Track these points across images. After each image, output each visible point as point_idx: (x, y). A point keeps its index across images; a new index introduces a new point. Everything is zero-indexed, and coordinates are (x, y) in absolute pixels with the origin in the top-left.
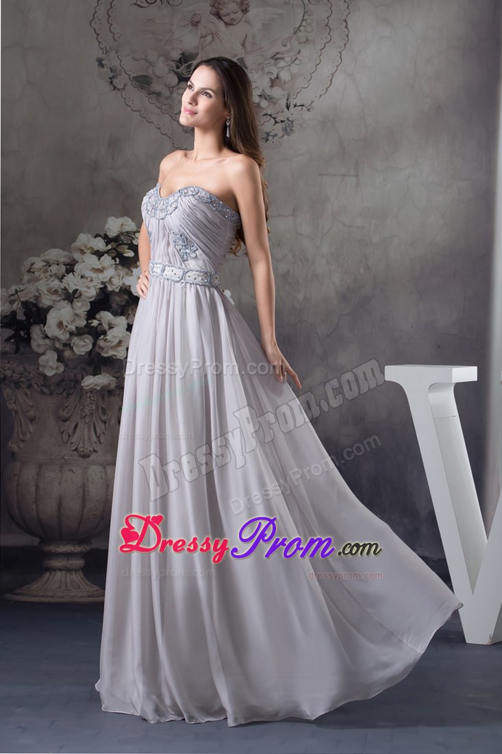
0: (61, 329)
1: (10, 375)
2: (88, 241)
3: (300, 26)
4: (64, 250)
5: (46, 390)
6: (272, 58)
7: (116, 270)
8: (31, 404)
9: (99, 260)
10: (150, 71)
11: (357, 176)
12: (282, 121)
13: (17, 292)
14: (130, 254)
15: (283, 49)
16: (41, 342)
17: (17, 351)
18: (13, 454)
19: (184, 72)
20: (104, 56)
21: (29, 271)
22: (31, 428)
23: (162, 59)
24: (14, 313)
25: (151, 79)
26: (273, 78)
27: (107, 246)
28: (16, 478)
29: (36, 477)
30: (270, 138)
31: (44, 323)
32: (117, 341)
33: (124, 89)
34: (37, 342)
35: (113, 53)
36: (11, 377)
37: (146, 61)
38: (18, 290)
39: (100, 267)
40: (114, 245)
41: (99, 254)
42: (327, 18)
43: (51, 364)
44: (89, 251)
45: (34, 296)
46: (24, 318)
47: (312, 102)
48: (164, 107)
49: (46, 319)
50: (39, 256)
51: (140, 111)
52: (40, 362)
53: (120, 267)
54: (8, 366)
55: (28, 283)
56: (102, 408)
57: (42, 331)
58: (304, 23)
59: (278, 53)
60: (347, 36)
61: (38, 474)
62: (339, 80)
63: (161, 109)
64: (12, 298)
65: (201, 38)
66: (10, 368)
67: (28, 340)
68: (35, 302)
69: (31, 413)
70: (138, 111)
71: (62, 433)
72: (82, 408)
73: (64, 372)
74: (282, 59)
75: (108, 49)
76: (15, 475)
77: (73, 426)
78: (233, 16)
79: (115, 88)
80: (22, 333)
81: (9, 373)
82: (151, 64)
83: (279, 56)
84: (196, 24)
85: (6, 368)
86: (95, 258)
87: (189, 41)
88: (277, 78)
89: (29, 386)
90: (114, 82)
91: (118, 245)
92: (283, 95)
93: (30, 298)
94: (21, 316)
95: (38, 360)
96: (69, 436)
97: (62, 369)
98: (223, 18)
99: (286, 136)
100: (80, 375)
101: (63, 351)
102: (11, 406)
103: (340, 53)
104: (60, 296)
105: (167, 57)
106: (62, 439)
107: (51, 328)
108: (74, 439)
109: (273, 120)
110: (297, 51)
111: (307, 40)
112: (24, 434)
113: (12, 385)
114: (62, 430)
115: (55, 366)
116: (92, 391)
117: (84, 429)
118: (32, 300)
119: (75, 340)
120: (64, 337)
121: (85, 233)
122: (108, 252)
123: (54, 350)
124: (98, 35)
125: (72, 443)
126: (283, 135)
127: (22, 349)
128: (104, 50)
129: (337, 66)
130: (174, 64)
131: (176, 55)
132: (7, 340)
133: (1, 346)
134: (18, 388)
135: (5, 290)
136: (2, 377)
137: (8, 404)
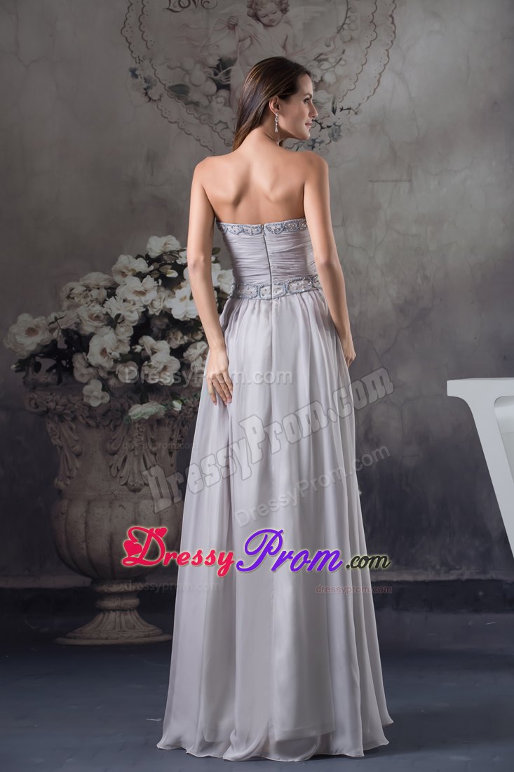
0: (105, 357)
1: (53, 408)
2: (130, 262)
3: (344, 24)
4: (104, 273)
5: (91, 422)
6: (315, 59)
7: (158, 292)
8: (76, 438)
9: (141, 282)
10: (187, 80)
11: (410, 181)
12: (328, 127)
13: (56, 319)
14: (174, 274)
15: (326, 49)
16: (85, 371)
17: (60, 381)
18: (60, 491)
19: (223, 79)
20: (137, 66)
21: (68, 297)
22: (78, 464)
23: (198, 66)
24: (54, 342)
25: (189, 88)
26: (317, 81)
27: (149, 266)
28: (64, 516)
29: (84, 515)
30: (317, 145)
31: (87, 352)
32: (162, 367)
33: (160, 100)
34: (81, 372)
35: (146, 63)
36: (55, 409)
37: (181, 68)
38: (58, 317)
39: (142, 289)
40: (157, 265)
41: (141, 276)
42: (372, 14)
43: (95, 393)
44: (131, 273)
45: (75, 323)
46: (65, 347)
47: (360, 105)
48: (203, 117)
49: (88, 346)
50: (78, 281)
51: (178, 123)
52: (84, 392)
53: (162, 289)
54: (50, 398)
55: (68, 309)
56: (152, 439)
57: (84, 359)
58: (347, 21)
59: (321, 54)
60: (394, 32)
61: (87, 512)
62: (387, 80)
63: (200, 119)
64: (52, 326)
65: (239, 41)
66: (53, 400)
67: (70, 369)
68: (76, 329)
69: (77, 448)
70: (176, 122)
71: (111, 467)
72: (130, 439)
73: (110, 402)
74: (326, 60)
75: (141, 58)
76: (62, 514)
77: (122, 459)
78: (272, 17)
79: (150, 99)
80: (64, 363)
81: (52, 405)
82: (187, 72)
83: (322, 57)
84: (233, 27)
85: (48, 400)
86: (137, 280)
87: (225, 45)
88: (322, 80)
89: (74, 419)
90: (149, 93)
91: (161, 266)
92: (328, 98)
93: (71, 326)
94: (62, 345)
95: (82, 390)
96: (118, 470)
97: (107, 398)
98: (262, 19)
99: (333, 142)
100: (127, 404)
101: (108, 379)
102: (56, 441)
103: (387, 50)
104: (103, 322)
105: (203, 63)
106: (111, 474)
107: (94, 356)
108: (123, 473)
109: (319, 126)
110: (342, 51)
111: (352, 39)
112: (70, 470)
113: (56, 418)
114: (110, 464)
115: (100, 396)
116: (140, 421)
117: (133, 462)
118: (73, 327)
119: (120, 367)
120: (108, 364)
121: (125, 254)
122: (150, 273)
123: (99, 379)
124: (130, 43)
125: (121, 477)
126: (330, 142)
127: (64, 379)
128: (137, 59)
129: (385, 65)
130: (211, 72)
131: (213, 62)
132: (49, 371)
133: (43, 377)
134: (62, 422)
135: (43, 318)
136: (45, 409)
137: (52, 440)
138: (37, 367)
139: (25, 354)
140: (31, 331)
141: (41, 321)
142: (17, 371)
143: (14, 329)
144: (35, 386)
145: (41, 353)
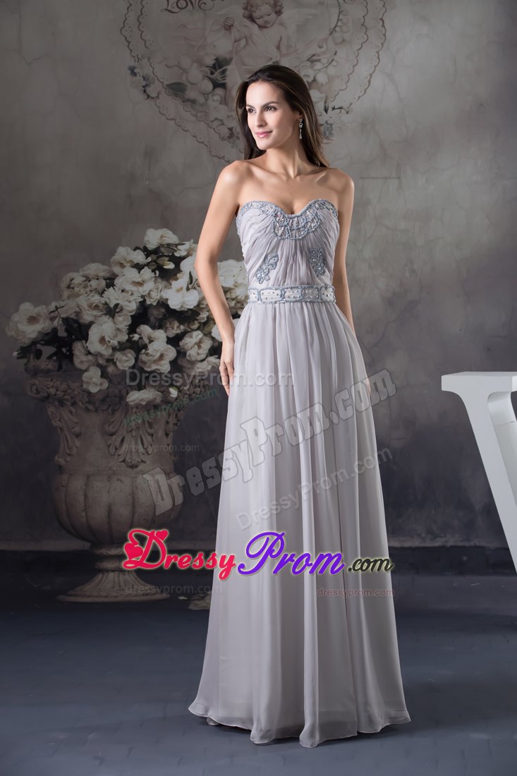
0: (103, 345)
1: (53, 393)
2: (128, 254)
3: (336, 26)
4: (103, 264)
5: (90, 407)
6: (308, 60)
7: (155, 283)
8: (76, 420)
9: (139, 273)
10: (184, 78)
11: (399, 178)
13: (57, 308)
14: (171, 266)
15: (319, 51)
16: (84, 358)
17: (60, 368)
18: (60, 467)
19: (219, 78)
20: (136, 64)
21: (69, 287)
22: (78, 443)
23: (195, 65)
24: (55, 330)
25: (185, 85)
26: (310, 81)
27: (147, 258)
28: (64, 489)
29: (84, 487)
31: (86, 339)
32: (159, 355)
33: (158, 97)
34: (80, 358)
35: (145, 61)
36: (55, 395)
37: (179, 67)
38: (58, 306)
39: (140, 280)
40: (154, 257)
41: (139, 267)
42: (363, 17)
43: (94, 380)
44: (129, 264)
45: (75, 312)
46: (65, 335)
47: (351, 104)
48: (199, 115)
49: (88, 334)
50: (78, 271)
51: (176, 120)
52: (83, 379)
53: (160, 280)
54: (51, 384)
55: (69, 299)
56: (149, 422)
57: (84, 347)
58: (339, 24)
59: (314, 55)
60: (384, 35)
61: (87, 484)
62: (378, 81)
63: (197, 117)
64: (53, 314)
65: (235, 42)
66: (53, 386)
67: (70, 357)
68: (75, 318)
69: (77, 429)
70: (172, 119)
71: (109, 446)
73: (108, 388)
74: (319, 60)
75: (140, 57)
76: (62, 486)
77: (120, 440)
78: (266, 18)
79: (148, 96)
80: (64, 350)
81: (52, 391)
82: (185, 71)
83: (315, 58)
84: (229, 28)
85: (49, 386)
86: (135, 271)
87: (222, 45)
88: (314, 80)
89: (74, 404)
90: (147, 91)
91: (158, 258)
92: (320, 98)
93: (71, 314)
94: (62, 333)
95: (82, 377)
96: (116, 449)
97: (106, 385)
98: (256, 21)
100: (125, 391)
101: (106, 367)
102: (56, 423)
103: (378, 52)
104: (101, 311)
105: (200, 63)
106: (109, 452)
107: (94, 344)
108: (121, 451)
110: (334, 53)
111: (343, 40)
112: (70, 448)
113: (57, 403)
114: (109, 443)
115: (99, 383)
116: (138, 406)
117: (131, 442)
118: (73, 316)
119: (118, 355)
120: (107, 352)
121: (124, 247)
122: (148, 265)
123: (97, 366)
124: (129, 43)
125: (119, 455)
127: (64, 366)
128: (136, 58)
129: (375, 66)
130: (208, 70)
131: (210, 61)
132: (50, 358)
133: (44, 364)
134: (62, 406)
135: (44, 307)
136: (46, 395)
137: (53, 422)
138: (38, 354)
139: (27, 342)
140: (33, 320)
141: (42, 310)
142: (18, 358)
143: (16, 317)
144: (35, 373)
145: (42, 340)
